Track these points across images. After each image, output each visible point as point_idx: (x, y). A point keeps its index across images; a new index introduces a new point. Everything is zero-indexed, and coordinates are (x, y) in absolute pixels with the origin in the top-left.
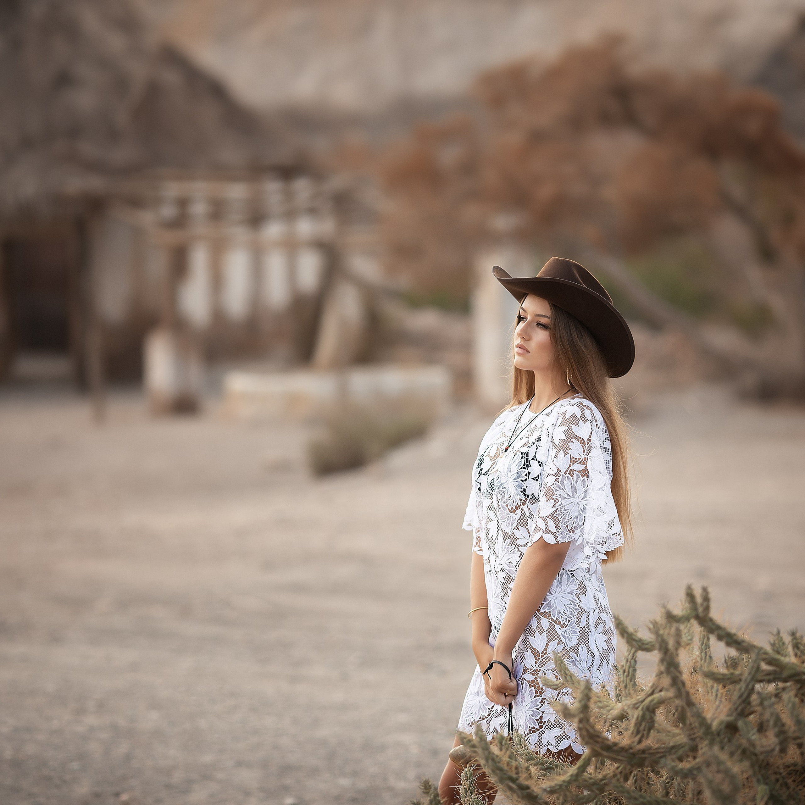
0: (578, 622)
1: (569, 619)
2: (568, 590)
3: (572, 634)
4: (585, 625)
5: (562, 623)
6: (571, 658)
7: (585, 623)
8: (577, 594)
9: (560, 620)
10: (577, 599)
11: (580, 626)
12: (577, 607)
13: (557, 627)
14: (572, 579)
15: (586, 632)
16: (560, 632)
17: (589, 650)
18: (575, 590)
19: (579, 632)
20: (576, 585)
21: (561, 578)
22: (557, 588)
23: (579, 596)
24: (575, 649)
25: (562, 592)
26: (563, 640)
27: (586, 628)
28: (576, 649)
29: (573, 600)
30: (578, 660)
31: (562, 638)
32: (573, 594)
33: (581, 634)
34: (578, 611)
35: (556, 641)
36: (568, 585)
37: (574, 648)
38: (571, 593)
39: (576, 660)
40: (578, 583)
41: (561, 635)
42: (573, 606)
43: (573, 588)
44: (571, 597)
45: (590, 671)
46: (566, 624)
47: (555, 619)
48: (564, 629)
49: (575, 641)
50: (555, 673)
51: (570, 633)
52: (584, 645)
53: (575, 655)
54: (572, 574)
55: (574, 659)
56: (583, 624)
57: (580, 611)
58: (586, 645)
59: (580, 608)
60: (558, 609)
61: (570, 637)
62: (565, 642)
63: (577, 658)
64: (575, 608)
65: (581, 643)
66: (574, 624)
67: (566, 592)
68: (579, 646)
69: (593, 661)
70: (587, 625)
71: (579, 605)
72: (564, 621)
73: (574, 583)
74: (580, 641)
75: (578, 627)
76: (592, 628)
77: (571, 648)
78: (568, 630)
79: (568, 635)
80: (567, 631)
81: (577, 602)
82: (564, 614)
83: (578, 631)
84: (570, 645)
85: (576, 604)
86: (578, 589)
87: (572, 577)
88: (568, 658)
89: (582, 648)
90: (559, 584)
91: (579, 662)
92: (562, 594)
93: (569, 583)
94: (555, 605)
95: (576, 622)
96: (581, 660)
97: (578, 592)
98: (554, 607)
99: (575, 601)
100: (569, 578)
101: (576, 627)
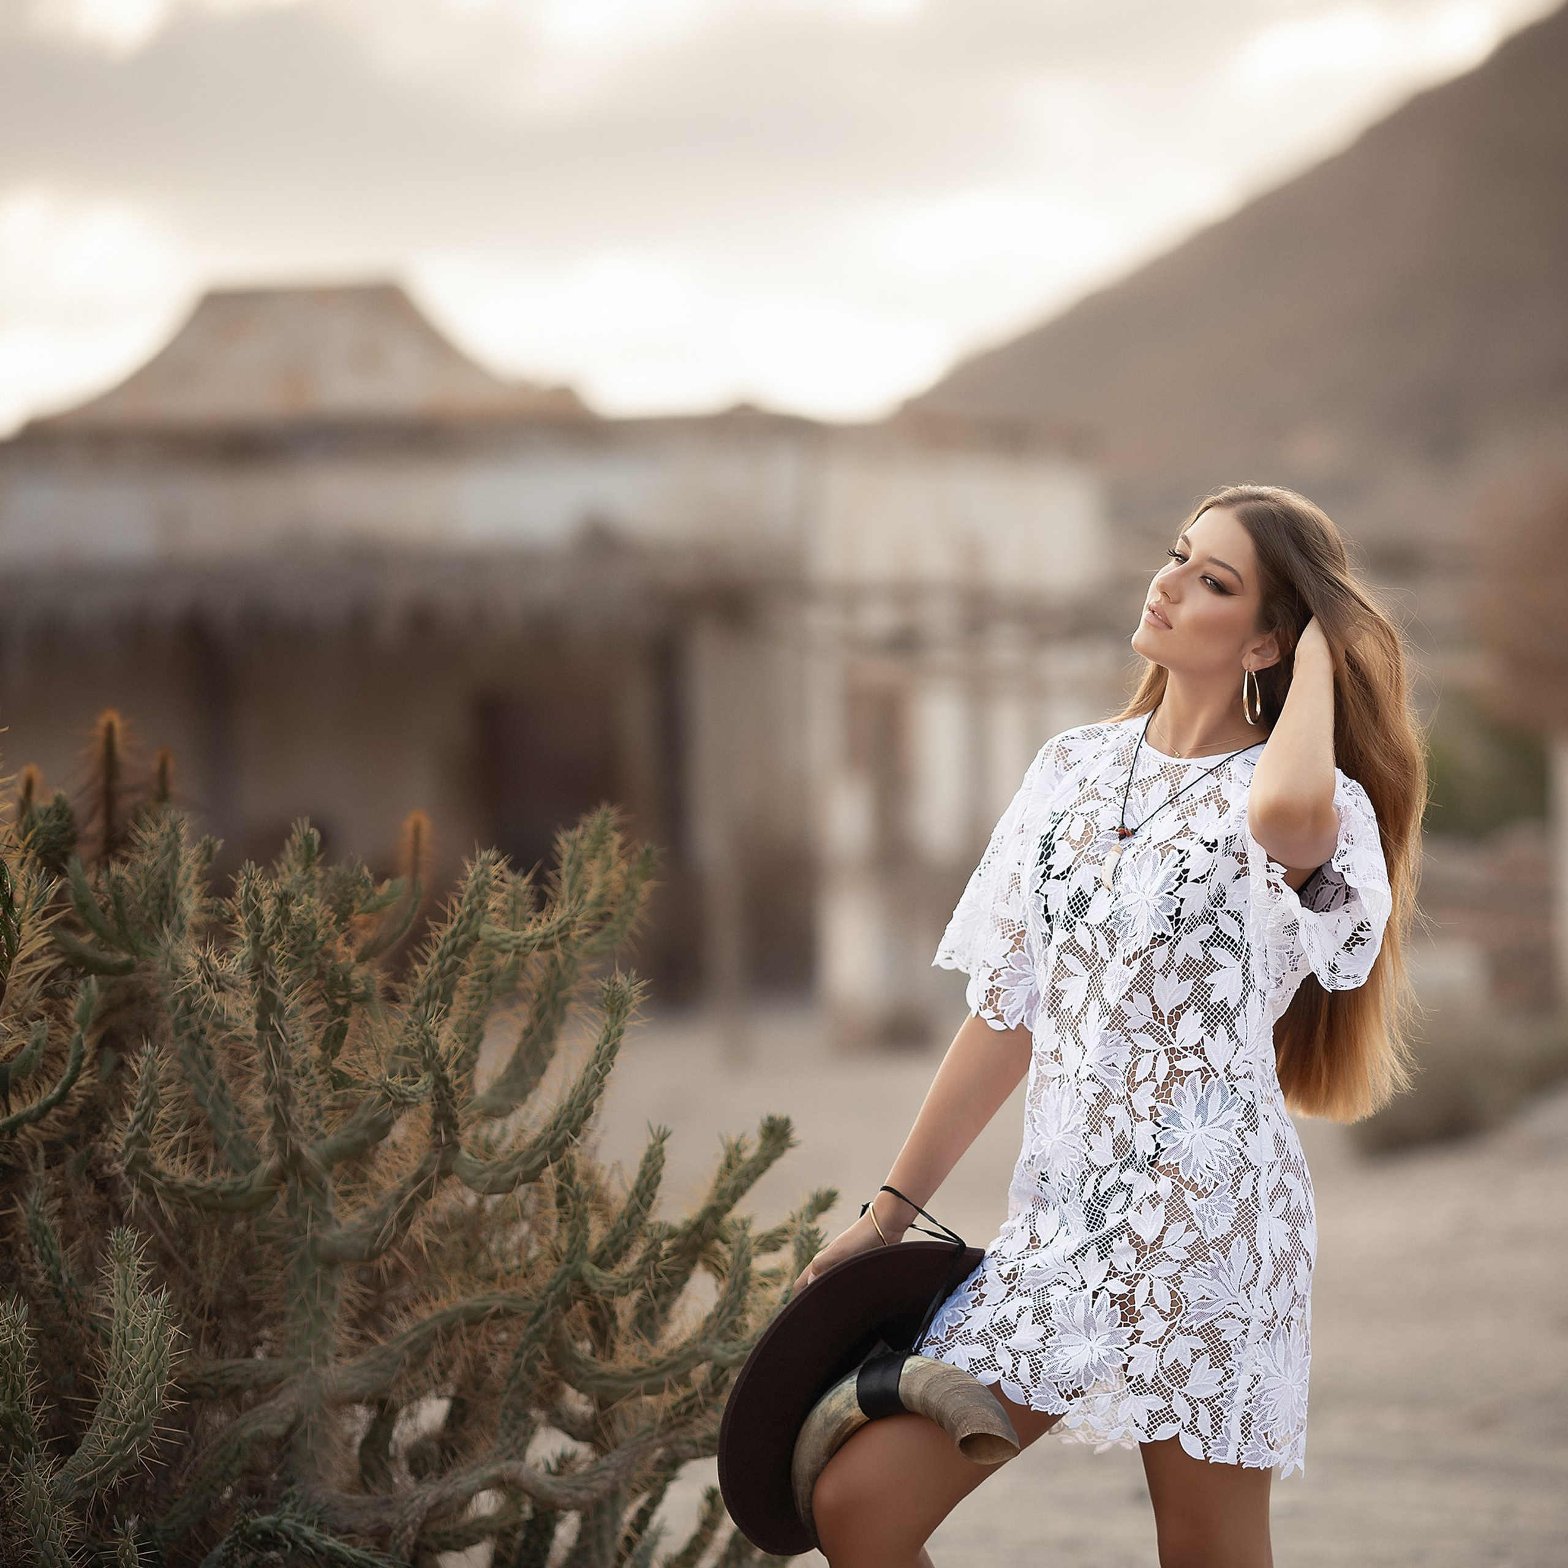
0: (1235, 1188)
1: (1217, 1181)
2: (1221, 1122)
3: (1219, 1212)
4: (1249, 1196)
5: (1200, 1189)
6: (1212, 1261)
7: (1250, 1191)
8: (1239, 1129)
9: (1198, 1180)
10: (1239, 1140)
11: (1238, 1197)
12: (1237, 1157)
13: (1189, 1195)
14: (1231, 1097)
15: (1250, 1211)
16: (1193, 1206)
17: (1253, 1249)
18: (1236, 1121)
19: (1236, 1209)
20: (1238, 1110)
21: (1208, 1096)
22: (1196, 1116)
23: (1243, 1133)
24: (1223, 1245)
25: (1206, 1124)
26: (1199, 1224)
27: (1250, 1202)
28: (1225, 1245)
29: (1230, 1142)
30: (1226, 1267)
31: (1195, 1218)
32: (1231, 1129)
33: (1240, 1213)
34: (1239, 1165)
35: (1184, 1224)
36: (1222, 1110)
37: (1221, 1241)
38: (1226, 1127)
39: (1221, 1266)
40: (1243, 1107)
41: (1194, 1213)
42: (1228, 1153)
43: (1231, 1118)
44: (1225, 1135)
45: (1247, 1292)
46: (1209, 1191)
47: (1186, 1179)
48: (1203, 1200)
49: (1224, 1228)
50: (1171, 1286)
51: (1216, 1210)
52: (1245, 1237)
53: (1221, 1256)
54: (1232, 1086)
55: (1217, 1265)
56: (1245, 1192)
57: (1243, 1165)
58: (1248, 1237)
59: (1243, 1159)
60: (1194, 1160)
61: (1213, 1217)
62: (1201, 1228)
63: (1225, 1263)
64: (1232, 1158)
65: (1239, 1232)
66: (1225, 1193)
67: (1215, 1125)
68: (1232, 1239)
69: (1256, 1272)
70: (1253, 1195)
71: (1241, 1154)
72: (1206, 1184)
73: (1235, 1107)
74: (1236, 1228)
75: (1234, 1197)
76: (1264, 1201)
77: (1213, 1241)
78: (1212, 1204)
79: (1210, 1213)
80: (1209, 1204)
81: (1238, 1146)
82: (1207, 1170)
83: (1233, 1207)
84: (1211, 1235)
85: (1236, 1150)
86: (1243, 1119)
87: (1232, 1093)
88: (1204, 1261)
89: (1239, 1243)
90: (1202, 1108)
91: (1228, 1271)
92: (1207, 1129)
93: (1225, 1105)
94: (1189, 1151)
95: (1232, 1187)
96: (1231, 1268)
97: (1243, 1125)
98: (1188, 1154)
99: (1234, 1145)
100: (1224, 1096)
101: (1230, 1199)
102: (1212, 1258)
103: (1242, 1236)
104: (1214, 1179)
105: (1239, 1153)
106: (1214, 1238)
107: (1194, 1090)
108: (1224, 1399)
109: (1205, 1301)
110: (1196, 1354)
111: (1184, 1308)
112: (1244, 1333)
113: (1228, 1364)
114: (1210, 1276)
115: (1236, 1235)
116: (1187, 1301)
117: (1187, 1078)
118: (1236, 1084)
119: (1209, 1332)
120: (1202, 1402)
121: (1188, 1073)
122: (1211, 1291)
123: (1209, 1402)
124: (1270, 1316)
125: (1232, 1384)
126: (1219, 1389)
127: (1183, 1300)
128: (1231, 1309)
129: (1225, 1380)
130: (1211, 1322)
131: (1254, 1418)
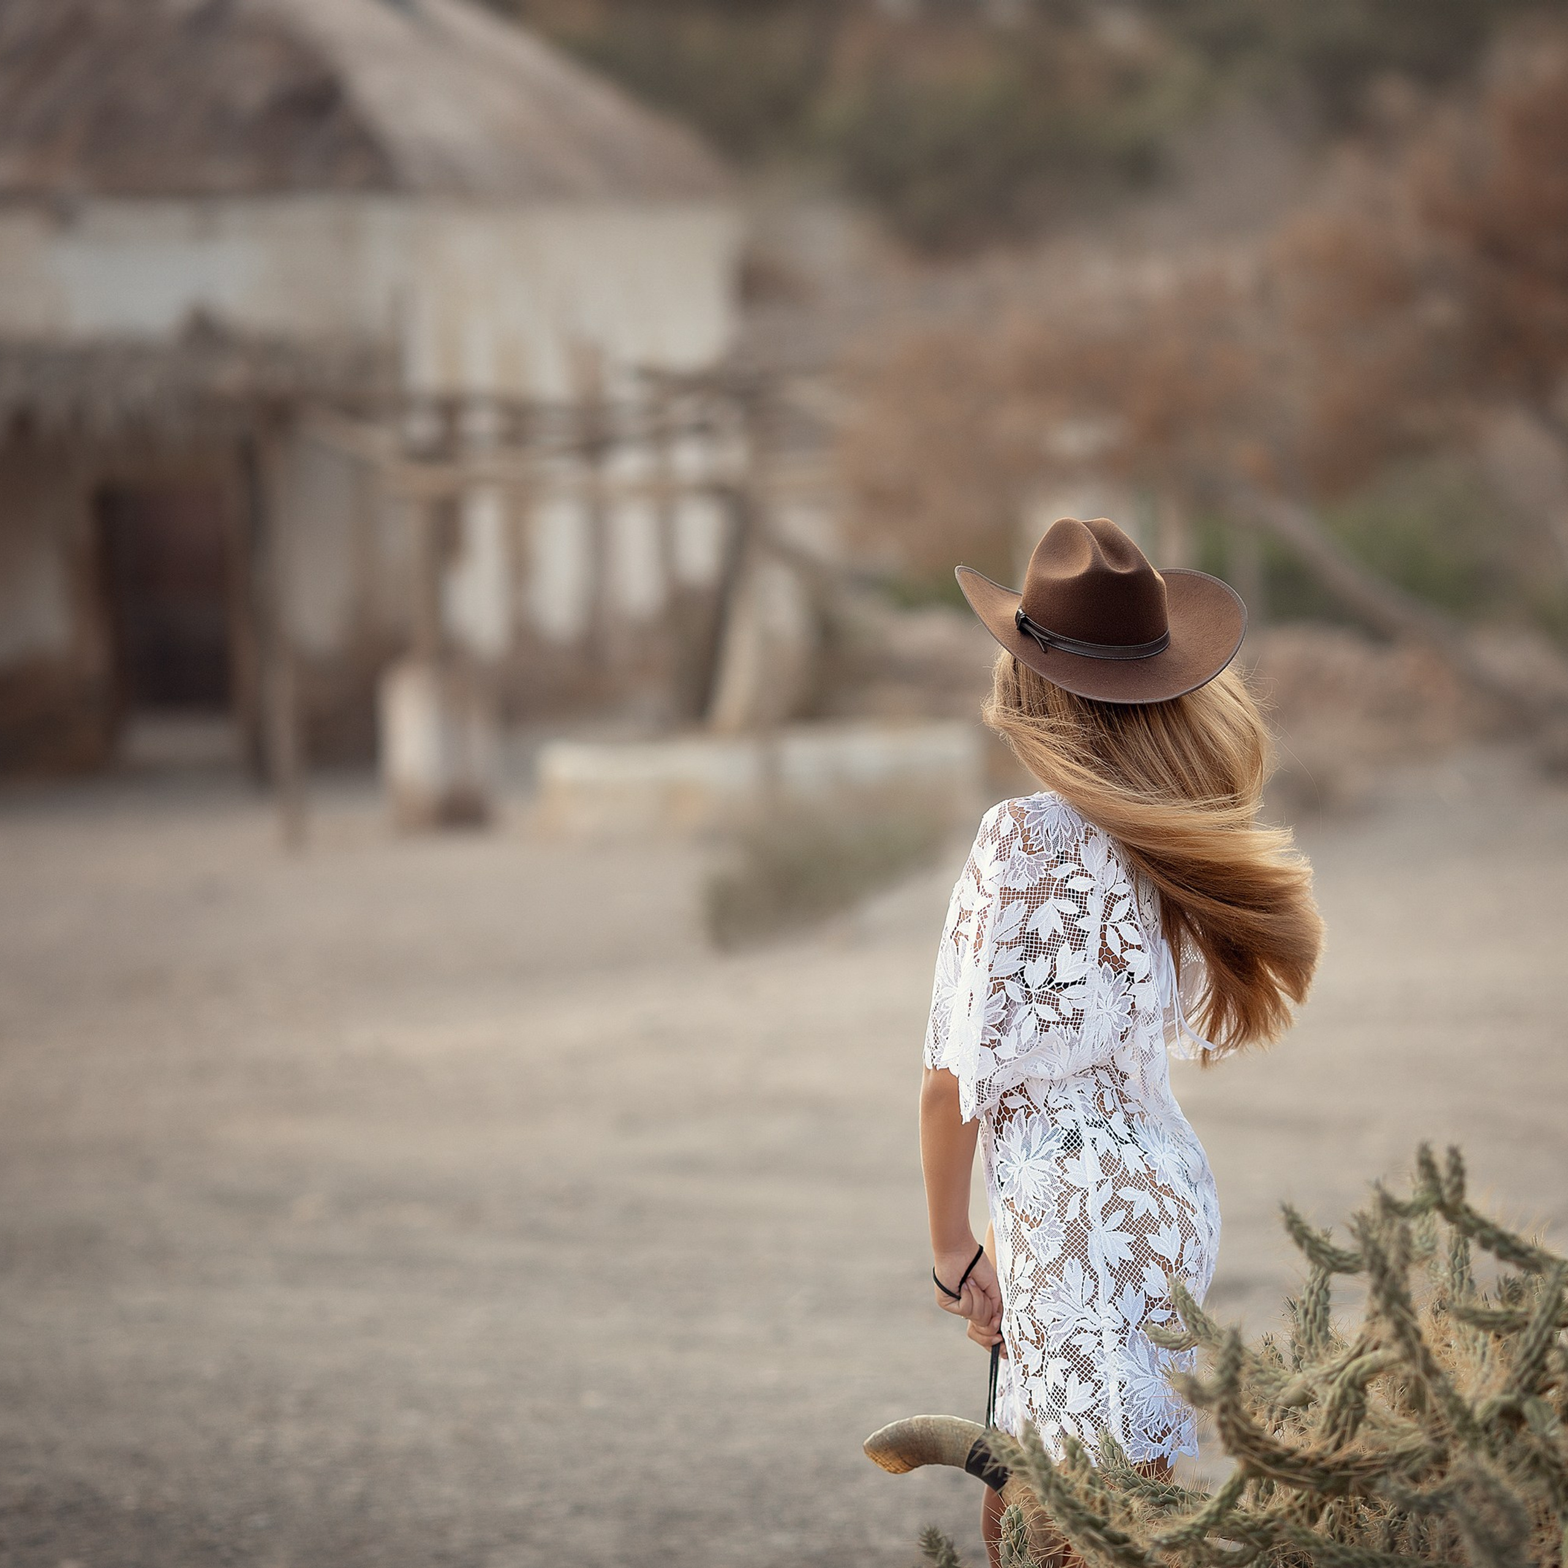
0: (1062, 1213)
1: (1044, 1210)
2: (1042, 1153)
3: (1049, 1238)
4: (1077, 1216)
6: (1050, 1286)
7: (1078, 1211)
8: (1059, 1158)
9: (1028, 1212)
10: (1058, 1168)
11: (1065, 1220)
12: (1058, 1184)
13: (1024, 1226)
14: (1051, 1129)
15: (1080, 1231)
16: (1027, 1236)
17: (1087, 1266)
18: (1056, 1151)
19: (1065, 1231)
20: (1058, 1141)
21: (1031, 1130)
22: (1022, 1150)
23: (1062, 1161)
24: (1056, 1267)
25: (1030, 1156)
26: (1035, 1253)
27: (1079, 1222)
28: (1058, 1268)
29: (1051, 1172)
30: (1064, 1288)
31: (1031, 1246)
32: (1052, 1159)
33: (1069, 1235)
34: (1062, 1191)
35: (1024, 1254)
36: (1043, 1141)
38: (1046, 1157)
39: (1059, 1289)
40: (1063, 1137)
41: (1030, 1242)
42: (1049, 1182)
43: (1050, 1148)
44: (1045, 1165)
45: (1092, 1306)
46: (1038, 1220)
47: (1019, 1212)
48: (1035, 1229)
49: (1055, 1252)
51: (1047, 1237)
52: (1077, 1257)
53: (1057, 1279)
54: (1053, 1119)
55: (1055, 1288)
56: (1073, 1212)
57: (1066, 1189)
59: (1065, 1185)
60: (1024, 1193)
61: (1045, 1244)
62: (1037, 1256)
63: (1062, 1285)
64: (1054, 1186)
65: (1069, 1254)
66: (1053, 1218)
67: (1038, 1156)
68: (1063, 1261)
69: (1096, 1286)
70: (1081, 1215)
71: (1062, 1181)
72: (1035, 1215)
73: (1056, 1137)
74: (1066, 1251)
75: (1062, 1221)
76: (1094, 1220)
77: (1048, 1266)
78: (1043, 1232)
79: (1042, 1241)
80: (1040, 1232)
81: (1058, 1175)
82: (1034, 1200)
83: (1062, 1231)
84: (1045, 1259)
85: (1056, 1178)
86: (1062, 1148)
87: (1053, 1125)
88: (1044, 1287)
89: (1071, 1265)
90: (1027, 1145)
91: (1067, 1291)
92: (1030, 1162)
93: (1045, 1137)
94: (1019, 1185)
95: (1059, 1211)
96: (1069, 1288)
97: (1063, 1153)
98: (1019, 1188)
99: (1054, 1174)
100: (1045, 1129)
101: (1058, 1223)
102: (1050, 1283)
103: (1073, 1257)
104: (1041, 1208)
105: (1059, 1180)
106: (1048, 1263)
107: (1021, 1126)
108: (1101, 1408)
109: (1056, 1322)
110: (1066, 1373)
111: (1045, 1334)
112: (1099, 1344)
113: (1094, 1376)
114: (1053, 1300)
115: (1066, 1258)
116: (1044, 1327)
117: (1015, 1116)
118: (1057, 1116)
119: (1069, 1351)
120: (1083, 1416)
121: (1015, 1111)
122: (1058, 1313)
123: (1088, 1414)
124: (1121, 1324)
125: (1104, 1393)
126: (1093, 1401)
127: (1041, 1327)
128: (1081, 1324)
129: (1096, 1391)
130: (1067, 1340)
131: (1130, 1418)
